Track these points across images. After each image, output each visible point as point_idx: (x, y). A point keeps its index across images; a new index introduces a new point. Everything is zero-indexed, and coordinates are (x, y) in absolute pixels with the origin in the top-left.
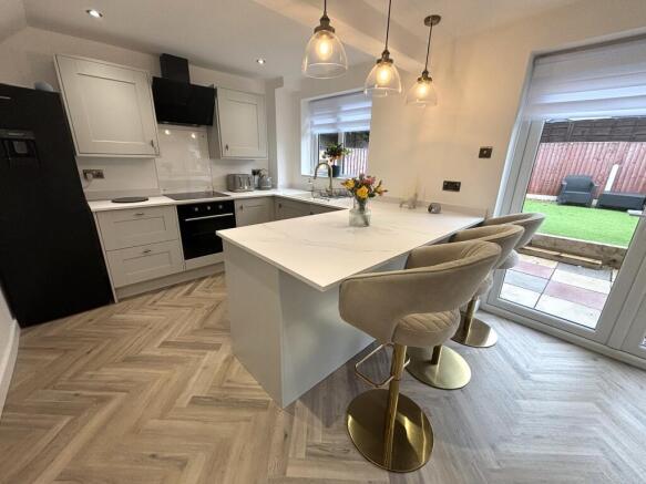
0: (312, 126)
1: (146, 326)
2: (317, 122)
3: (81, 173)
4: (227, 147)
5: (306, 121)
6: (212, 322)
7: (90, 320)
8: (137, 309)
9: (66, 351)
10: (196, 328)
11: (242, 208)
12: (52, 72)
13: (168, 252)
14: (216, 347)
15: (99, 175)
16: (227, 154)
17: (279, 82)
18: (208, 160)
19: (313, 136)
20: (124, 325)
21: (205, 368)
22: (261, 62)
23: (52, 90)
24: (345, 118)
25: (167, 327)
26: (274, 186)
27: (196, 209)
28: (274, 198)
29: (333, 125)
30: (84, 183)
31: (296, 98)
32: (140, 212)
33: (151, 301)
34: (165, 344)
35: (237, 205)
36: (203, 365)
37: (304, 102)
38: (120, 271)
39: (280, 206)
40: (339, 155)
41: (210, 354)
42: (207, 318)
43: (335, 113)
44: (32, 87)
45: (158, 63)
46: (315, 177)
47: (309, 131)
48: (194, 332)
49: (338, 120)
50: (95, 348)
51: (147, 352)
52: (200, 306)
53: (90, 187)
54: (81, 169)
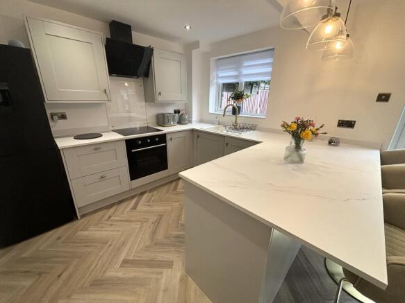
0: (218, 77)
1: (106, 243)
2: (221, 75)
3: (49, 116)
4: (160, 94)
5: (213, 74)
6: (160, 236)
7: (59, 238)
8: (97, 225)
9: (40, 274)
10: (148, 243)
11: (171, 139)
12: (24, 32)
13: (119, 176)
14: (169, 264)
15: (63, 117)
16: (160, 99)
17: (196, 45)
18: (143, 103)
19: (218, 85)
20: (88, 242)
21: (166, 290)
22: (188, 28)
23: (24, 47)
24: (245, 72)
25: (124, 243)
26: (190, 122)
27: (140, 142)
28: (193, 130)
29: (236, 77)
30: (51, 124)
31: (206, 56)
32: (97, 147)
33: (107, 217)
34: (126, 263)
35: (168, 137)
36: (163, 287)
37: (213, 59)
38: (81, 194)
39: (198, 137)
41: (167, 273)
42: (154, 233)
43: (238, 67)
44: (7, 44)
45: (108, 28)
46: (224, 115)
47: (215, 81)
48: (147, 248)
49: (240, 72)
50: (65, 270)
51: (111, 273)
52: (147, 220)
53: (56, 126)
54: (48, 112)
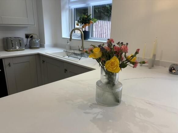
0: (70, 2)
19: (70, 10)
28: (39, 55)
35: (5, 62)
40: (89, 23)
46: (71, 39)
47: (67, 7)
